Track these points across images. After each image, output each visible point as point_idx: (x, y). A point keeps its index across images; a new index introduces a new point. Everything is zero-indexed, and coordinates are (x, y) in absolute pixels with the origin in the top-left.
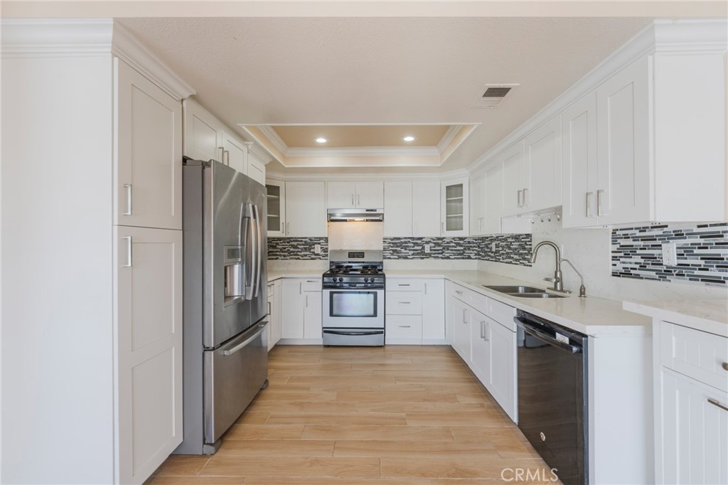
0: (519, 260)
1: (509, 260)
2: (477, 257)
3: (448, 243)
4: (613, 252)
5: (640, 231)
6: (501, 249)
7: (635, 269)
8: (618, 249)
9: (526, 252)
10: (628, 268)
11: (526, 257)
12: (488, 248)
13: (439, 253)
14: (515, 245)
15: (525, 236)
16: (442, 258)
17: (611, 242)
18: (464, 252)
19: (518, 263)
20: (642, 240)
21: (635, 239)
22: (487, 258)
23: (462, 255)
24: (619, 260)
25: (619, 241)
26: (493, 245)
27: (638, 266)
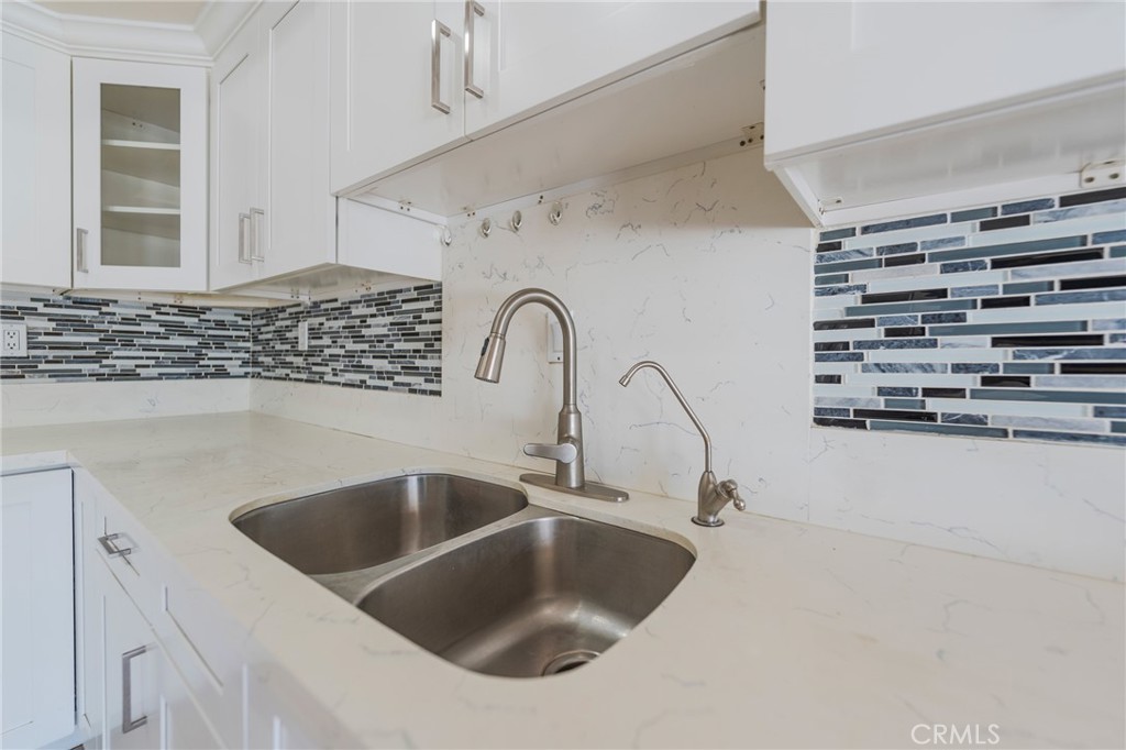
0: (390, 376)
1: (357, 377)
2: (250, 370)
3: (126, 320)
4: (819, 326)
5: (985, 227)
6: (326, 341)
7: (957, 393)
8: (850, 311)
9: (420, 346)
10: (908, 391)
11: (418, 363)
12: (284, 340)
13: (78, 359)
14: (379, 326)
15: (414, 294)
16: (100, 377)
17: (813, 286)
18: (200, 356)
19: (389, 384)
20: (997, 264)
21: (956, 261)
22: (280, 372)
23: (192, 366)
24: (859, 357)
25: (857, 277)
26: (302, 332)
27: (970, 382)
